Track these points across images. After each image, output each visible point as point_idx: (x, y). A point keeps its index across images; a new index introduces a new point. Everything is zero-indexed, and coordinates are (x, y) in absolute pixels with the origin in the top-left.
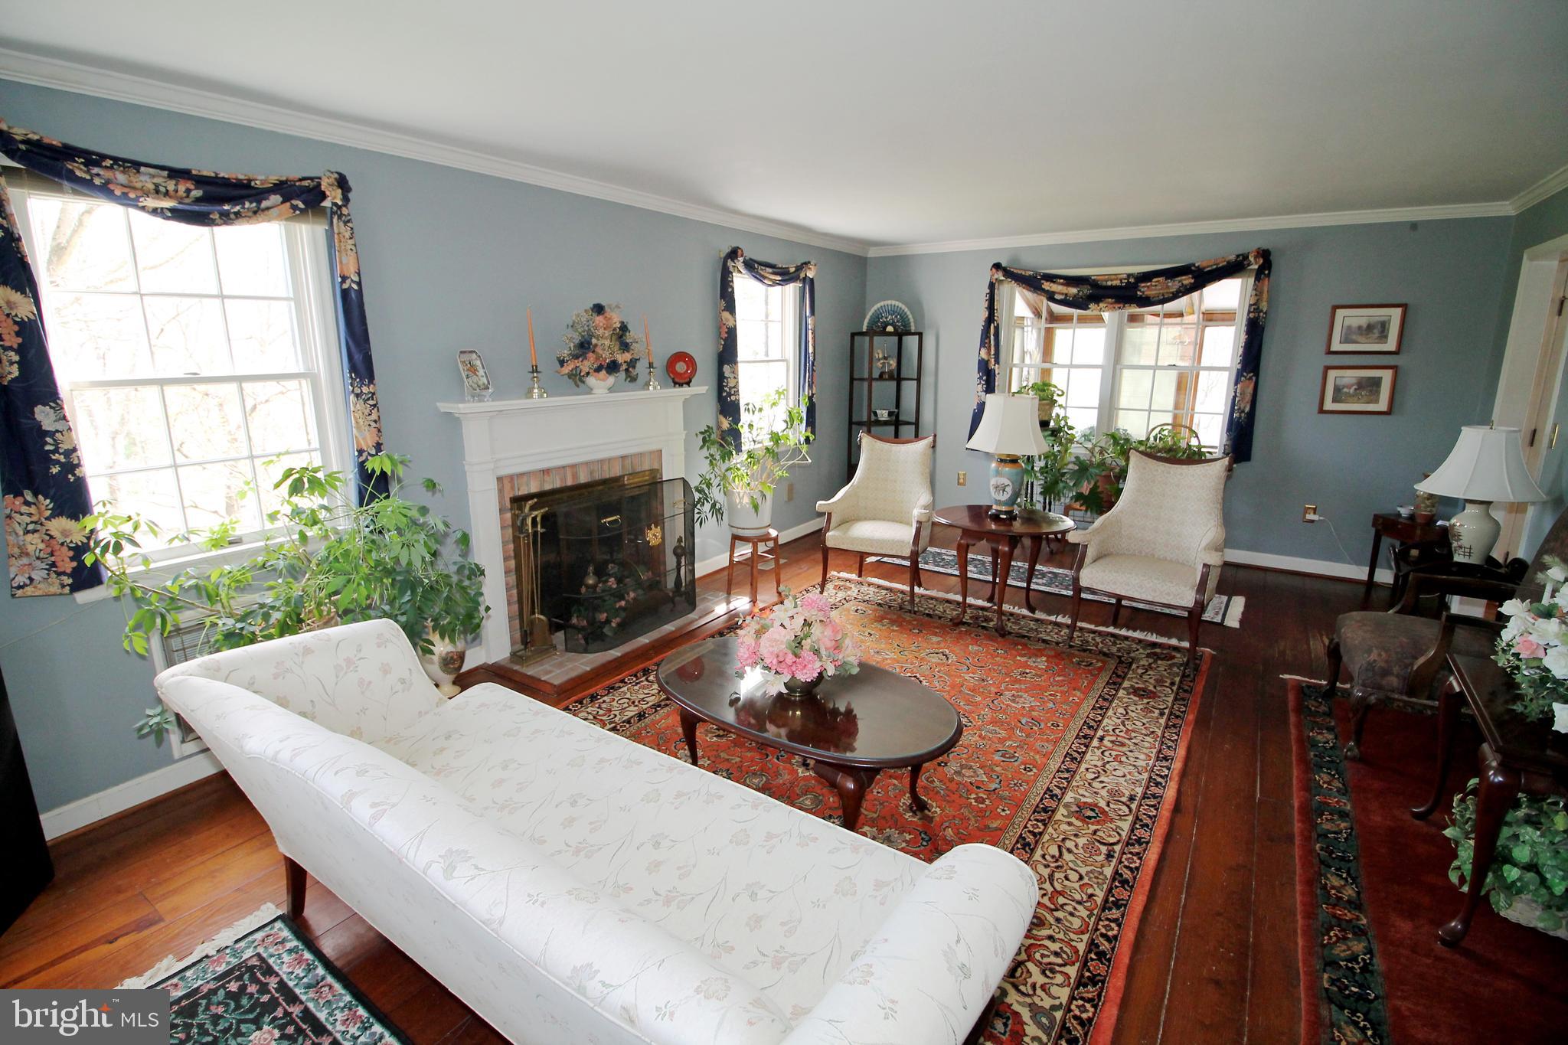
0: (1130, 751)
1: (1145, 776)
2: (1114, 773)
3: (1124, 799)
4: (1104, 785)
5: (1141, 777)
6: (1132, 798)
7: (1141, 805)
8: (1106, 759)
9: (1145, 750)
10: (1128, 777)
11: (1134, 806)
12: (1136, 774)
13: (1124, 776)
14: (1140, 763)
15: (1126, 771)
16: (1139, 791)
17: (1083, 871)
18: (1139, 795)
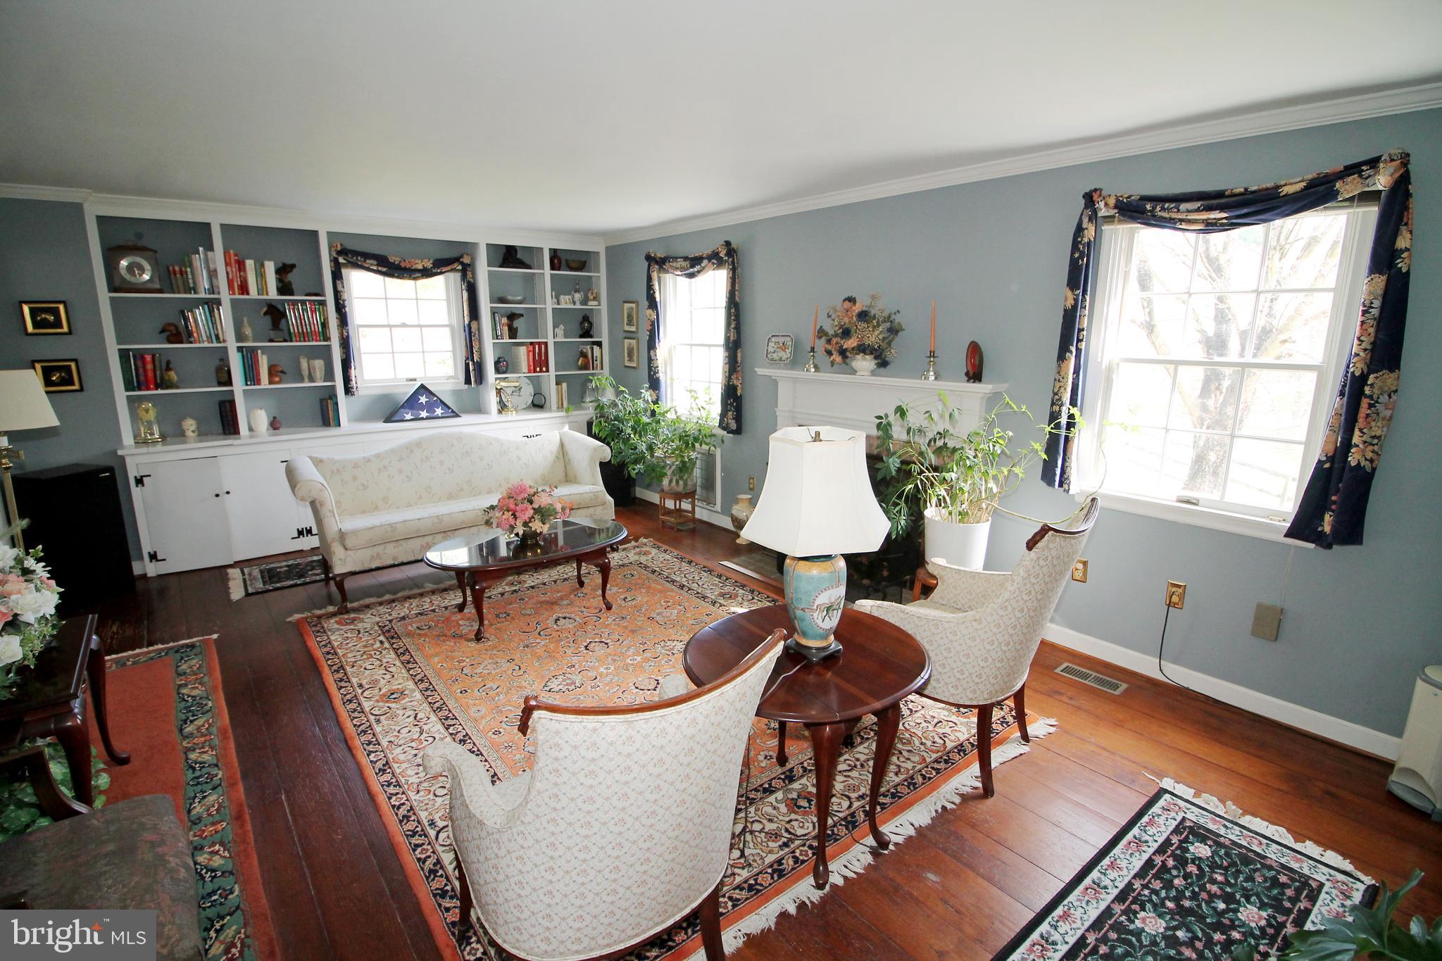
0: (416, 755)
1: (384, 743)
2: (408, 728)
3: (382, 718)
4: (405, 716)
5: (388, 739)
6: (378, 721)
7: (368, 721)
8: (424, 735)
9: (405, 765)
10: (396, 733)
11: (372, 718)
12: (392, 739)
13: (399, 732)
14: (399, 750)
15: (401, 736)
16: (378, 729)
17: (367, 672)
18: (375, 726)
